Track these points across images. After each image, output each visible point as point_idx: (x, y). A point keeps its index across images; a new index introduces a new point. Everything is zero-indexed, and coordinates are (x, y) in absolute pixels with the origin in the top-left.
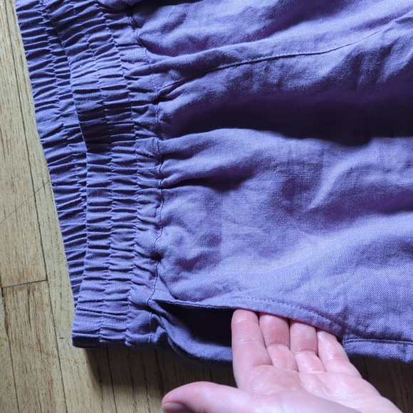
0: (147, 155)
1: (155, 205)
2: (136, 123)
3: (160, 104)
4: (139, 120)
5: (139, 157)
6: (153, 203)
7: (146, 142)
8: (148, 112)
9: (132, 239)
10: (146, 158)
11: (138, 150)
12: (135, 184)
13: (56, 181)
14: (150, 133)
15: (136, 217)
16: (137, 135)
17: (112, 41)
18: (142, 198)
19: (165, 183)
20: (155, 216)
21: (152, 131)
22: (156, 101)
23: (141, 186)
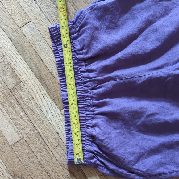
0: (89, 105)
1: (91, 120)
2: (85, 96)
3: (93, 90)
4: (86, 95)
5: (86, 106)
6: (90, 120)
7: (88, 101)
8: (89, 93)
9: (85, 131)
10: (88, 106)
11: (86, 104)
12: (85, 114)
13: (66, 113)
14: (90, 99)
15: (85, 125)
16: (85, 99)
17: (78, 69)
18: (87, 118)
19: (94, 114)
20: (91, 124)
21: (90, 98)
22: (91, 89)
23: (86, 115)
